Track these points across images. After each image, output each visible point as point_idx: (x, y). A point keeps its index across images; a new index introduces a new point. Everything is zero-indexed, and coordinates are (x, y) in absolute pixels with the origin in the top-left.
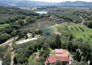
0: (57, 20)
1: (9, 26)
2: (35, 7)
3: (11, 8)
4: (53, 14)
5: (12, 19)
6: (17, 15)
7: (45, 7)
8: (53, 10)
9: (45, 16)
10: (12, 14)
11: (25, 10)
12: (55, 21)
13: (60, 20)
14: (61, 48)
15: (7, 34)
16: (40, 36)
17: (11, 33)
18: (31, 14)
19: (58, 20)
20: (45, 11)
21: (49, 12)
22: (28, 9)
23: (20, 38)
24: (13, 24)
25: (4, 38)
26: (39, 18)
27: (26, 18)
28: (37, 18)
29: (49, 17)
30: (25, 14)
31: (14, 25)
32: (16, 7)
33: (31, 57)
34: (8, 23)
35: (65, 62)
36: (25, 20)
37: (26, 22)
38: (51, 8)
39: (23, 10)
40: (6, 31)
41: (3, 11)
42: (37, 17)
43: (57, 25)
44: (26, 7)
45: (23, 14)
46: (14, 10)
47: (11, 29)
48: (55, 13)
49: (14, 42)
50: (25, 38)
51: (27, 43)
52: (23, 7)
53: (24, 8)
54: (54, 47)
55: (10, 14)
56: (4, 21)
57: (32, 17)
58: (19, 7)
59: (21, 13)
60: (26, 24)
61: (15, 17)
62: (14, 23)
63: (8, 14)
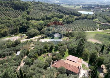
1: (42, 23)
2: (81, 5)
3: (52, 5)
5: (48, 16)
6: (55, 13)
7: (94, 6)
8: (103, 11)
10: (50, 11)
11: (66, 8)
12: (98, 25)
13: (107, 25)
15: (37, 30)
17: (41, 30)
20: (92, 11)
21: (97, 13)
22: (72, 7)
23: (46, 37)
25: (33, 33)
30: (64, 12)
31: (47, 23)
32: (58, 4)
33: (43, 55)
34: (43, 20)
36: (61, 19)
38: (102, 8)
39: (63, 8)
40: (38, 28)
41: (43, 7)
44: (69, 4)
45: (62, 12)
46: (54, 7)
47: (43, 26)
48: (105, 15)
49: (39, 39)
52: (67, 4)
53: (67, 6)
55: (48, 11)
56: (40, 18)
58: (62, 4)
59: (61, 11)
61: (53, 14)
62: (48, 20)
63: (46, 11)
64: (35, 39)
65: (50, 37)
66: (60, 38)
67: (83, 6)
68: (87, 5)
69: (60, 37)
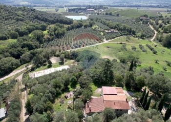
0: (107, 31)
1: (16, 44)
2: (66, 6)
3: (20, 8)
4: (99, 21)
5: (21, 30)
6: (31, 23)
7: (84, 7)
8: (98, 14)
9: (84, 24)
10: (22, 20)
11: (45, 13)
12: (102, 34)
13: (112, 32)
14: (114, 85)
15: (14, 59)
16: (74, 63)
17: (21, 57)
18: (57, 21)
19: (108, 33)
20: (84, 15)
21: (92, 18)
22: (52, 10)
23: (38, 67)
24: (24, 40)
25: (7, 66)
26: (72, 28)
27: (48, 28)
28: (69, 29)
29: (91, 25)
30: (46, 20)
31: (25, 42)
32: (28, 6)
34: (14, 37)
35: (121, 110)
36: (45, 32)
37: (49, 36)
38: (95, 9)
39: (42, 13)
40: (11, 53)
41: (5, 14)
42: (69, 26)
43: (105, 41)
44: (48, 7)
45: (43, 20)
46: (25, 13)
47: (20, 48)
48: (103, 19)
49: (26, 73)
50: (47, 66)
51: (50, 75)
52: (43, 6)
53: (44, 10)
54: (100, 83)
55: (18, 20)
56: (6, 35)
57: (59, 26)
58: (35, 6)
59: (39, 19)
60: (49, 40)
61: (28, 26)
62: (25, 37)
63: (13, 21)
64: (18, 75)
65: (45, 65)
66: (62, 63)
67: (70, 8)
68: (74, 6)
69: (60, 61)
